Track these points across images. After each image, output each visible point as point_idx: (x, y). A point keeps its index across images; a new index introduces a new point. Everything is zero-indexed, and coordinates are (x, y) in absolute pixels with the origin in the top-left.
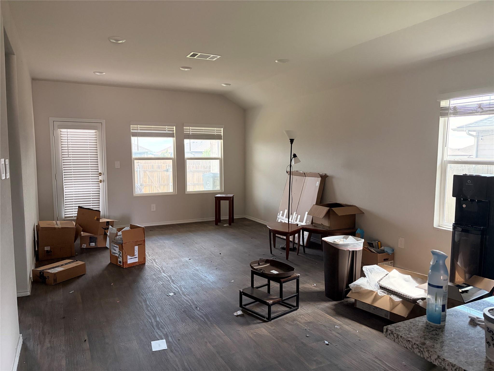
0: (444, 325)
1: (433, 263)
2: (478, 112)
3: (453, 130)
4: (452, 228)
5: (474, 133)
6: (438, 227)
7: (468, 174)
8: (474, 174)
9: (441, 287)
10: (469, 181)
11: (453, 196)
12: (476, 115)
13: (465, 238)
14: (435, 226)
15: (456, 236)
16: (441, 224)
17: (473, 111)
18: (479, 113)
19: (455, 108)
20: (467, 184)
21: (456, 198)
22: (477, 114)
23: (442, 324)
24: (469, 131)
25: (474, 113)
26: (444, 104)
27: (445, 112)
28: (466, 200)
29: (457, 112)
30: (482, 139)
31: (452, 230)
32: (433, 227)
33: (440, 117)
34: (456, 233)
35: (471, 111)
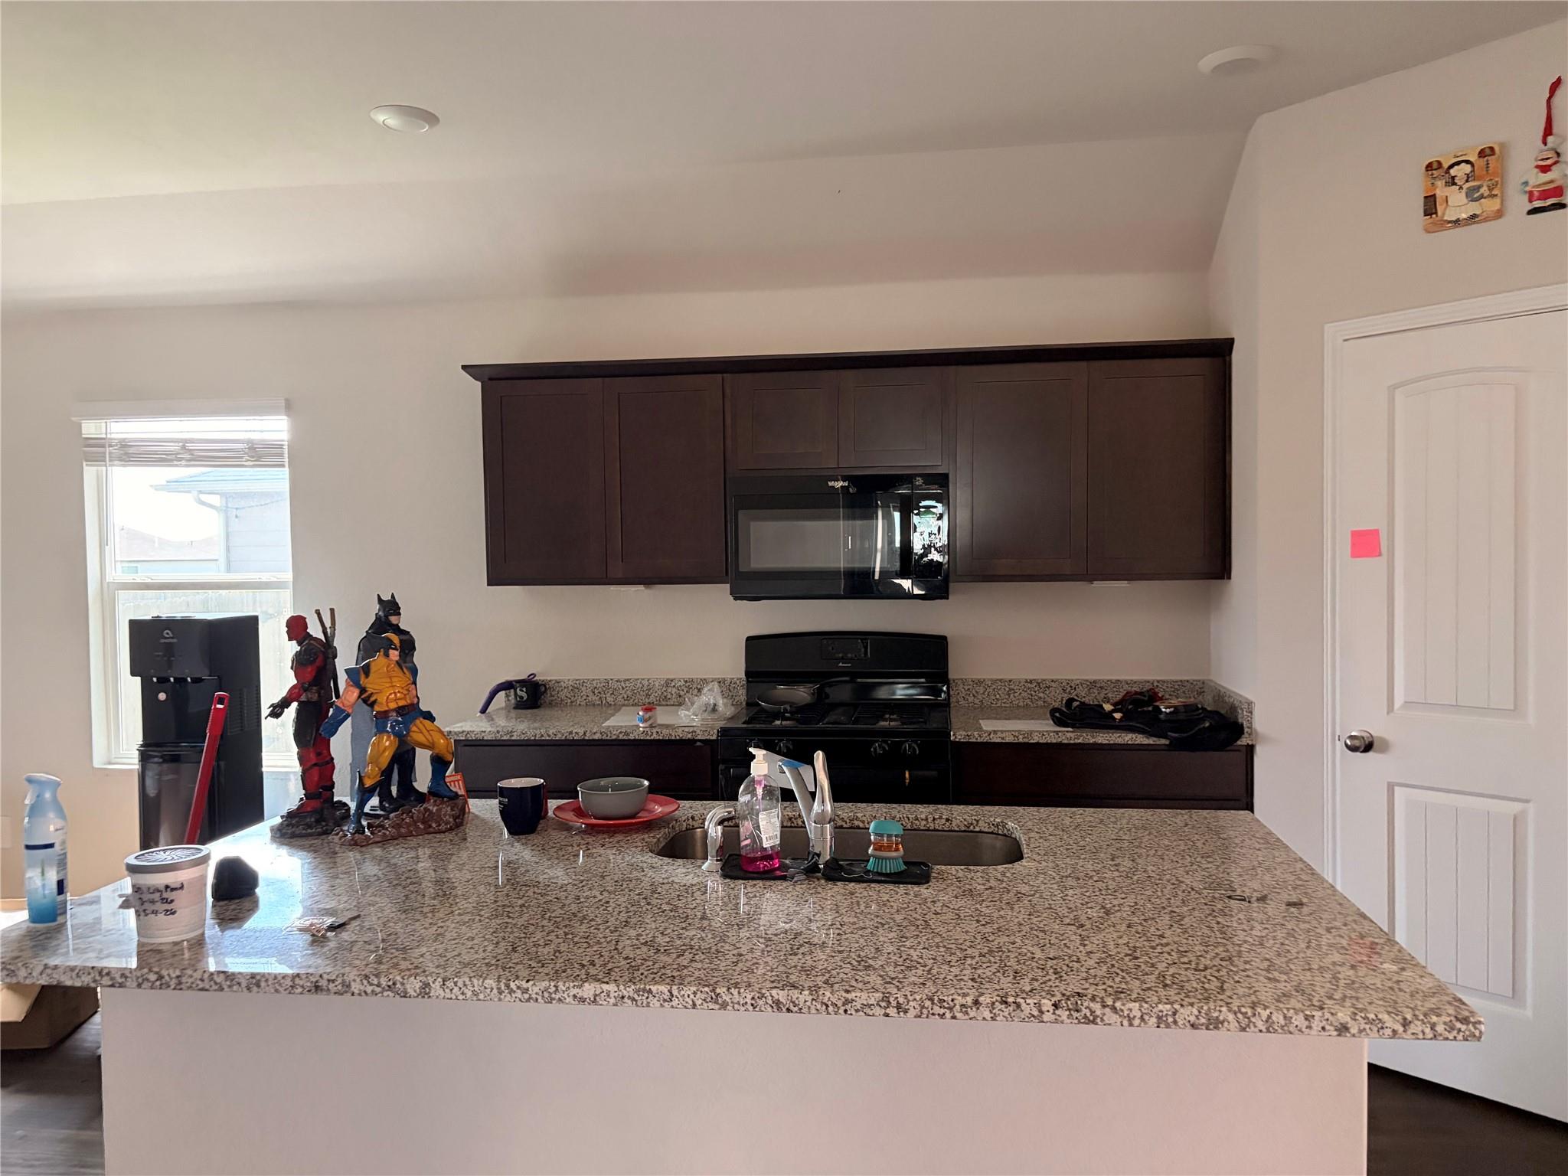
0: (64, 921)
1: (31, 800)
2: (180, 460)
3: (156, 489)
4: (136, 761)
5: (215, 500)
6: (105, 764)
7: (164, 615)
8: (179, 615)
9: (51, 846)
10: (168, 634)
11: (133, 674)
12: (177, 466)
13: (170, 777)
14: (97, 762)
15: (149, 782)
16: (113, 756)
17: (169, 457)
18: (183, 463)
19: (124, 444)
20: (163, 641)
21: (139, 678)
22: (179, 463)
23: (60, 920)
24: (201, 492)
25: (171, 460)
26: (90, 429)
27: (97, 451)
28: (163, 680)
29: (130, 454)
30: (237, 517)
31: (137, 767)
32: (93, 767)
33: (84, 464)
34: (149, 774)
35: (164, 456)
